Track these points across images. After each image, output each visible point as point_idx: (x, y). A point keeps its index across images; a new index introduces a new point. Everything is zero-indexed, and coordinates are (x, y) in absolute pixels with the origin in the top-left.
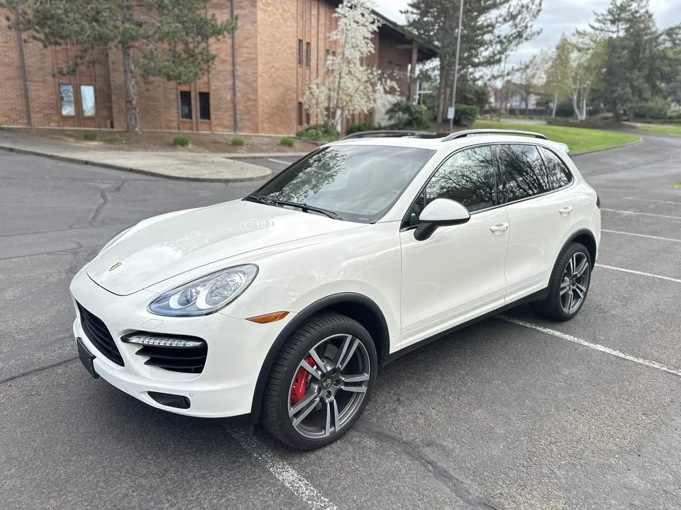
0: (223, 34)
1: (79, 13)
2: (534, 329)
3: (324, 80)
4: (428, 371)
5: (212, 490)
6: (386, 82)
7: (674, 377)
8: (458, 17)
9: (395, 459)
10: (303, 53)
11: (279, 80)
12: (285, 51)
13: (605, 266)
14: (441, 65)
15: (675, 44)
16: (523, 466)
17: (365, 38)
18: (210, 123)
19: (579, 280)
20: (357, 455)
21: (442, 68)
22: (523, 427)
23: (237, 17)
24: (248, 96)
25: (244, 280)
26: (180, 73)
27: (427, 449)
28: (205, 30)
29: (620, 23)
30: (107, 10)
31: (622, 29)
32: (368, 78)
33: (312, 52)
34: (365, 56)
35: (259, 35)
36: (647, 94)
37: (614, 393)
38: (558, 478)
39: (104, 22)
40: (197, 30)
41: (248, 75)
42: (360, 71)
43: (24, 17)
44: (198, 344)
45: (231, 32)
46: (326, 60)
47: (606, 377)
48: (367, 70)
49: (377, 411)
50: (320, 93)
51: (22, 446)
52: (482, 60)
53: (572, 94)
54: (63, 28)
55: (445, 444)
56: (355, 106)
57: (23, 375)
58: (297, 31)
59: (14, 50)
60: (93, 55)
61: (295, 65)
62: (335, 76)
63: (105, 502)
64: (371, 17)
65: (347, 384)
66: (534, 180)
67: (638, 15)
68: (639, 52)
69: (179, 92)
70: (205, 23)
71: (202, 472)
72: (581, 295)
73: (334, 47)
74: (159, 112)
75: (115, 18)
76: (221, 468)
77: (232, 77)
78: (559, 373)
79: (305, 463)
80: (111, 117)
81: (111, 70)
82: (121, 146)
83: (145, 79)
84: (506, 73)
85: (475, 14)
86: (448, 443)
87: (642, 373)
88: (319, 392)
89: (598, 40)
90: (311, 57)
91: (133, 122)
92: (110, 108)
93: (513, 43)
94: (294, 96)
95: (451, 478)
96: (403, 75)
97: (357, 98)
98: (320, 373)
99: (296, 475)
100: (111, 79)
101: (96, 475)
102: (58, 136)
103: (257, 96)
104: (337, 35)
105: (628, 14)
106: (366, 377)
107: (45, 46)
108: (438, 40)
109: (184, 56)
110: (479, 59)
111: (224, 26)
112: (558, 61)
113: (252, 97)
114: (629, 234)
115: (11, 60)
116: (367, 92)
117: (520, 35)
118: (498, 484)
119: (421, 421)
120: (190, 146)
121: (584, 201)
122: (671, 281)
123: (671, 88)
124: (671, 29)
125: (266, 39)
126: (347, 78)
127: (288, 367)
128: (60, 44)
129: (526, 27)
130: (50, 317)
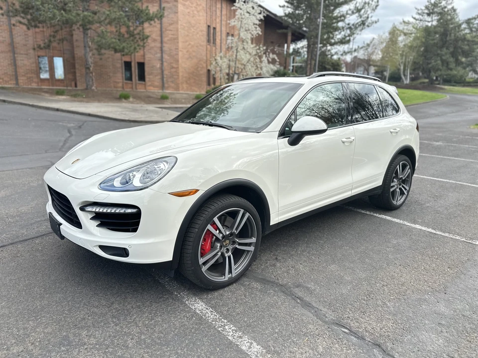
0: (154, 20)
1: (52, 5)
2: (372, 215)
3: (226, 54)
4: (297, 241)
5: (144, 316)
6: (269, 55)
7: (470, 245)
8: (320, 10)
9: (274, 295)
10: (211, 34)
11: (194, 54)
12: (198, 33)
13: (422, 177)
14: (308, 44)
15: (471, 30)
16: (364, 300)
17: (254, 24)
18: (145, 84)
19: (404, 181)
20: (247, 293)
21: (309, 46)
22: (364, 276)
23: (164, 8)
24: (172, 65)
25: (167, 167)
26: (124, 48)
27: (296, 289)
28: (141, 17)
29: (434, 15)
30: (72, 3)
31: (435, 20)
32: (257, 52)
33: (217, 34)
34: (255, 37)
35: (180, 22)
36: (452, 65)
37: (428, 255)
38: (388, 307)
39: (70, 11)
40: (136, 17)
41: (172, 50)
42: (251, 48)
43: (12, 7)
44: (134, 210)
45: (160, 19)
46: (227, 39)
47: (422, 244)
48: (256, 47)
49: (262, 265)
50: (222, 63)
51: (10, 289)
52: (337, 40)
53: (400, 66)
54: (40, 15)
55: (309, 286)
56: (248, 73)
57: (11, 244)
58: (206, 19)
59: (6, 31)
60: (62, 35)
61: (205, 43)
62: (233, 52)
63: (69, 323)
64: (258, 10)
65: (240, 244)
66: (373, 114)
67: (446, 10)
68: (447, 36)
69: (123, 62)
70: (141, 11)
71: (138, 304)
72: (405, 192)
73: (232, 31)
74: (109, 76)
75: (78, 8)
76: (151, 301)
77: (160, 52)
78: (390, 242)
79: (211, 298)
80: (75, 80)
81: (75, 46)
82: (82, 99)
83: (99, 52)
84: (353, 49)
85: (332, 8)
86: (311, 286)
87: (447, 242)
88: (221, 249)
89: (418, 27)
90: (217, 38)
91: (91, 83)
92: (74, 73)
93: (359, 29)
94: (205, 65)
95: (313, 307)
96: (282, 50)
97: (249, 67)
98: (221, 235)
99: (204, 305)
100: (75, 52)
101: (62, 306)
102: (37, 93)
103: (178, 65)
104: (234, 22)
105: (439, 9)
106: (254, 240)
107: (28, 29)
108: (306, 27)
109: (126, 36)
110: (334, 40)
111: (155, 14)
112: (390, 43)
113: (174, 65)
114: (439, 156)
115: (4, 39)
116: (256, 62)
117: (363, 23)
118: (346, 311)
119: (292, 272)
120: (131, 99)
121: (408, 126)
122: (468, 186)
123: (469, 61)
124: (469, 19)
125: (184, 25)
126: (242, 52)
127: (198, 229)
128: (39, 27)
129: (368, 18)
130: (31, 207)
